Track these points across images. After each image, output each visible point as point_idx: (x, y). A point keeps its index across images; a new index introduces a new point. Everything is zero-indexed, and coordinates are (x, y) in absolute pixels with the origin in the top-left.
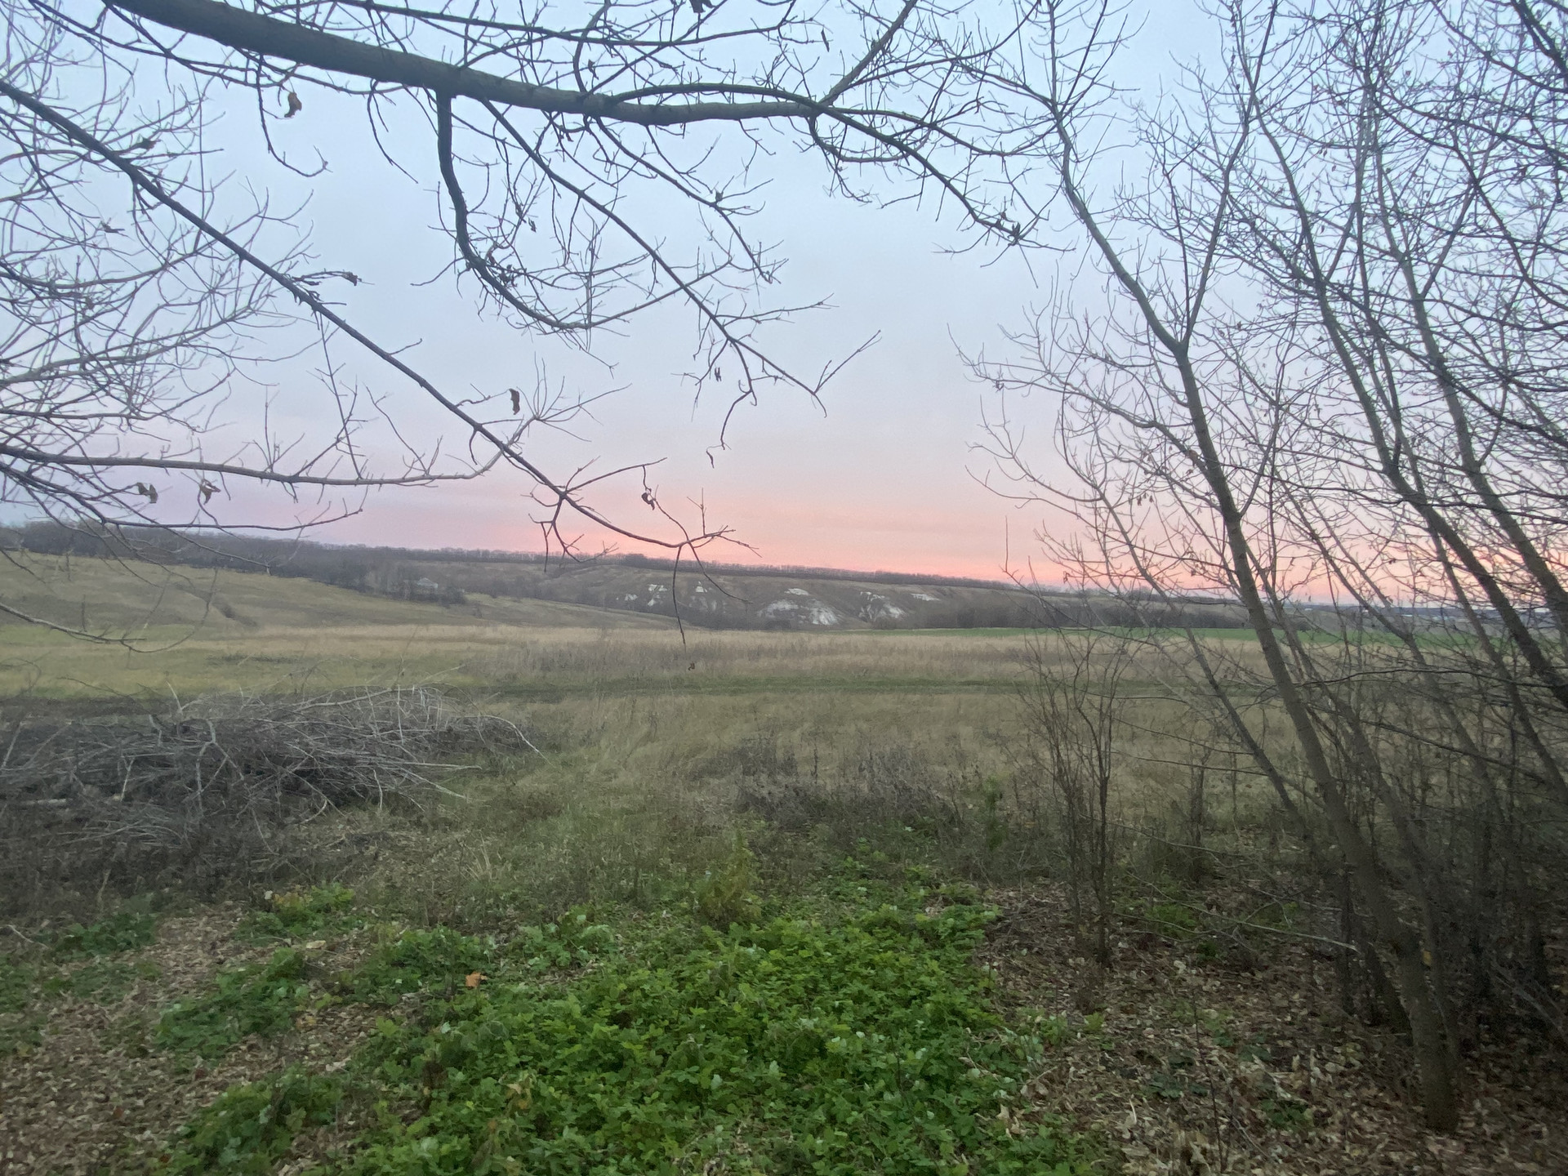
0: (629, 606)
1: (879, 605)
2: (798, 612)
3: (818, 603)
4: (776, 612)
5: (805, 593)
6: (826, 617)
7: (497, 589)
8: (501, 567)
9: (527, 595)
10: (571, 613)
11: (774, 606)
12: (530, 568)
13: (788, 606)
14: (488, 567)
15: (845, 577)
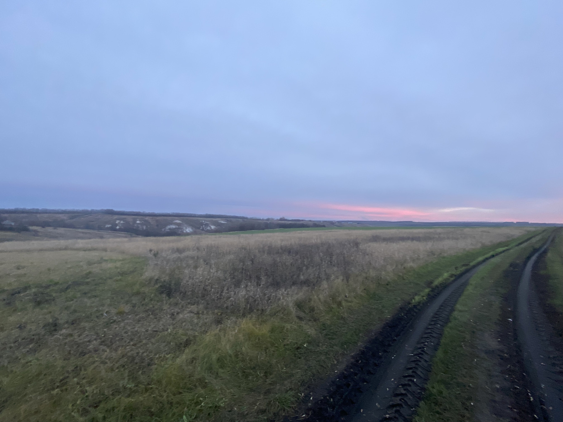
0: (108, 229)
1: (207, 225)
2: (179, 228)
3: (186, 225)
4: (170, 229)
5: (181, 222)
6: (189, 230)
7: (45, 224)
8: (46, 215)
11: (169, 227)
12: (60, 215)
13: (174, 227)
14: (38, 215)
15: (195, 216)
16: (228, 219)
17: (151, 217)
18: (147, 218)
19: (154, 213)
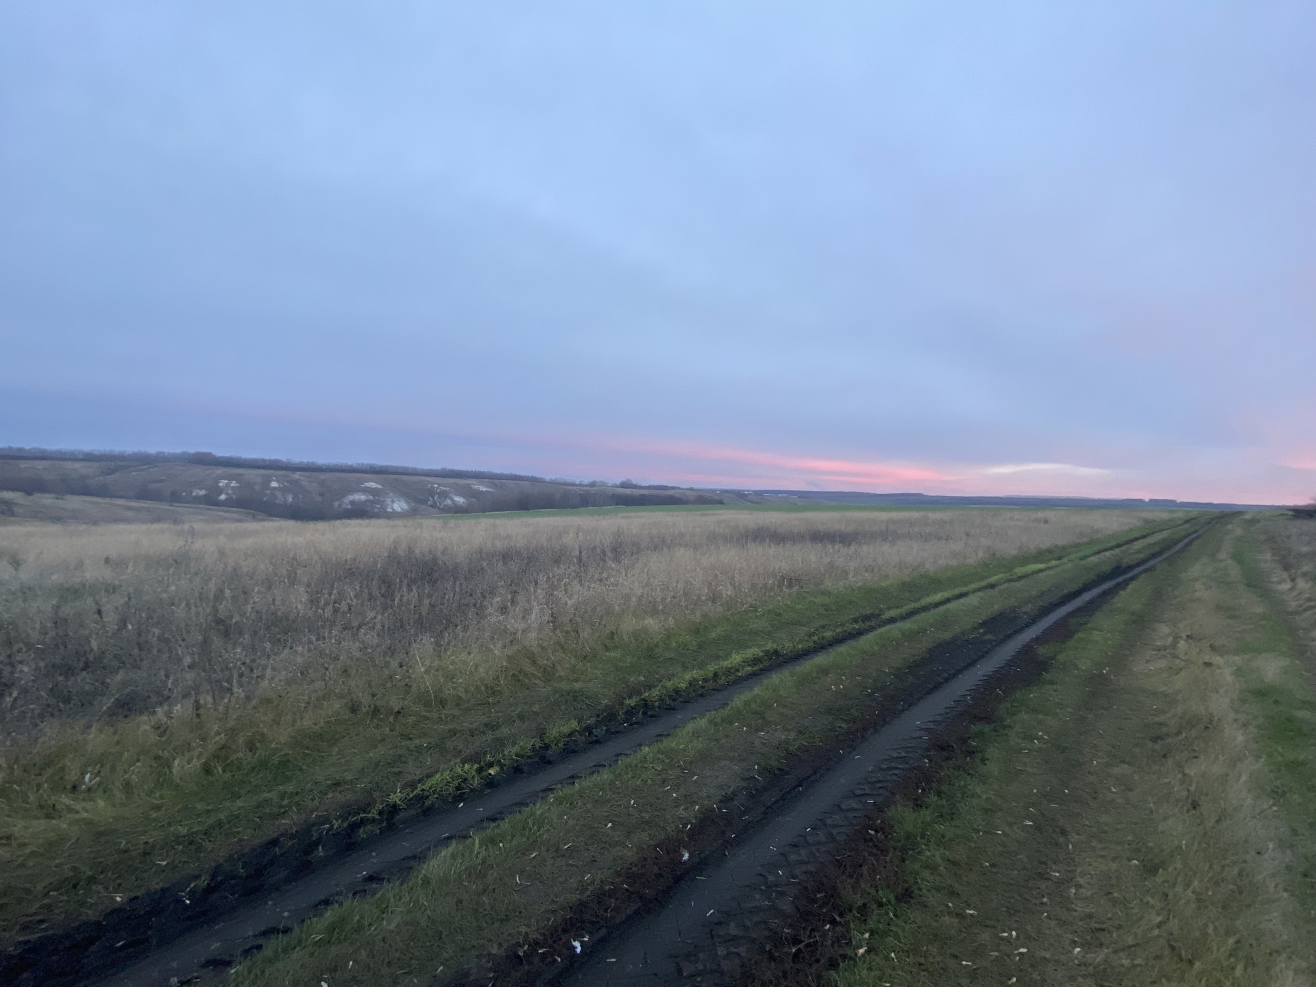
0: (198, 500)
1: (444, 495)
2: (372, 502)
3: (391, 494)
4: (352, 503)
5: (379, 486)
6: (399, 506)
7: (33, 486)
8: (41, 465)
9: (74, 492)
10: (130, 508)
11: (351, 498)
12: (77, 465)
13: (363, 497)
14: (23, 464)
15: (415, 473)
16: (496, 481)
17: (307, 474)
18: (297, 476)
19: (313, 463)
